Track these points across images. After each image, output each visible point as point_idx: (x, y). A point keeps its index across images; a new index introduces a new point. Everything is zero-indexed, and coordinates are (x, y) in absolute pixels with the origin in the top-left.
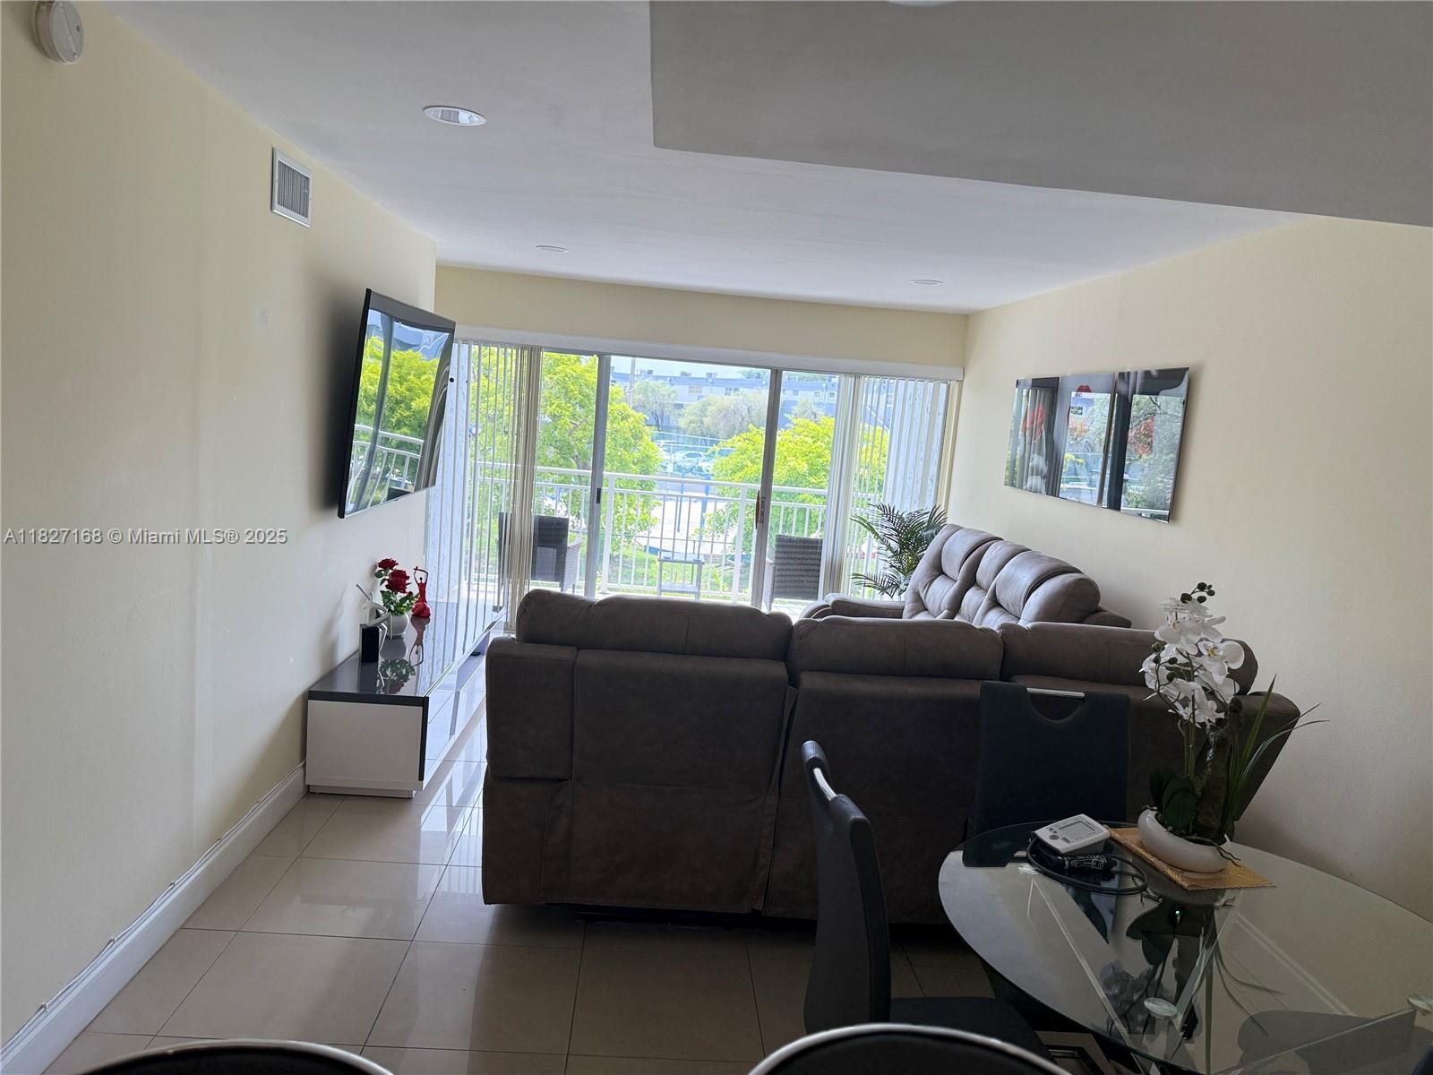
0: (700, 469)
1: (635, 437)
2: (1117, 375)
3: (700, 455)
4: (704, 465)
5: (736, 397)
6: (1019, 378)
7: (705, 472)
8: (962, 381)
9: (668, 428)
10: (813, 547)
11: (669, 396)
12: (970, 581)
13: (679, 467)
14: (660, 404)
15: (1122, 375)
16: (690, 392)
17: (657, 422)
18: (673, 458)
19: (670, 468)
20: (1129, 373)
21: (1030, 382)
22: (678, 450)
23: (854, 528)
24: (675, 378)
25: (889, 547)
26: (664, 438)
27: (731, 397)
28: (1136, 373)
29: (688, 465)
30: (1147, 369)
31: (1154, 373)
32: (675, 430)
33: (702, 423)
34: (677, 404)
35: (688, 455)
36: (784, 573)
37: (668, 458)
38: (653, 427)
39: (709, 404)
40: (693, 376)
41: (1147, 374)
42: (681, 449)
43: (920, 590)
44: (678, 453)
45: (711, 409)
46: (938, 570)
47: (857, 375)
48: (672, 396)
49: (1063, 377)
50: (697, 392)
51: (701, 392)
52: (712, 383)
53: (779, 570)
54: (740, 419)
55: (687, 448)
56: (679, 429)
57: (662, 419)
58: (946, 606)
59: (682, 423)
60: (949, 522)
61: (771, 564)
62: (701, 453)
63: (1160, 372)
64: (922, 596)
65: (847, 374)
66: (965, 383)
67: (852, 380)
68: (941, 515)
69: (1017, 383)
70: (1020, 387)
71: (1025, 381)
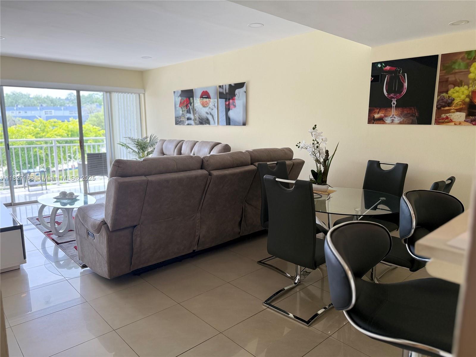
2: (218, 86)
6: (175, 91)
10: (103, 155)
15: (220, 86)
20: (223, 86)
21: (180, 92)
23: (118, 147)
28: (226, 85)
30: (230, 84)
31: (233, 85)
41: (230, 85)
47: (110, 93)
49: (195, 89)
53: (90, 166)
63: (235, 84)
65: (107, 92)
66: (146, 94)
67: (108, 94)
68: (155, 137)
69: (174, 92)
70: (176, 94)
71: (178, 92)
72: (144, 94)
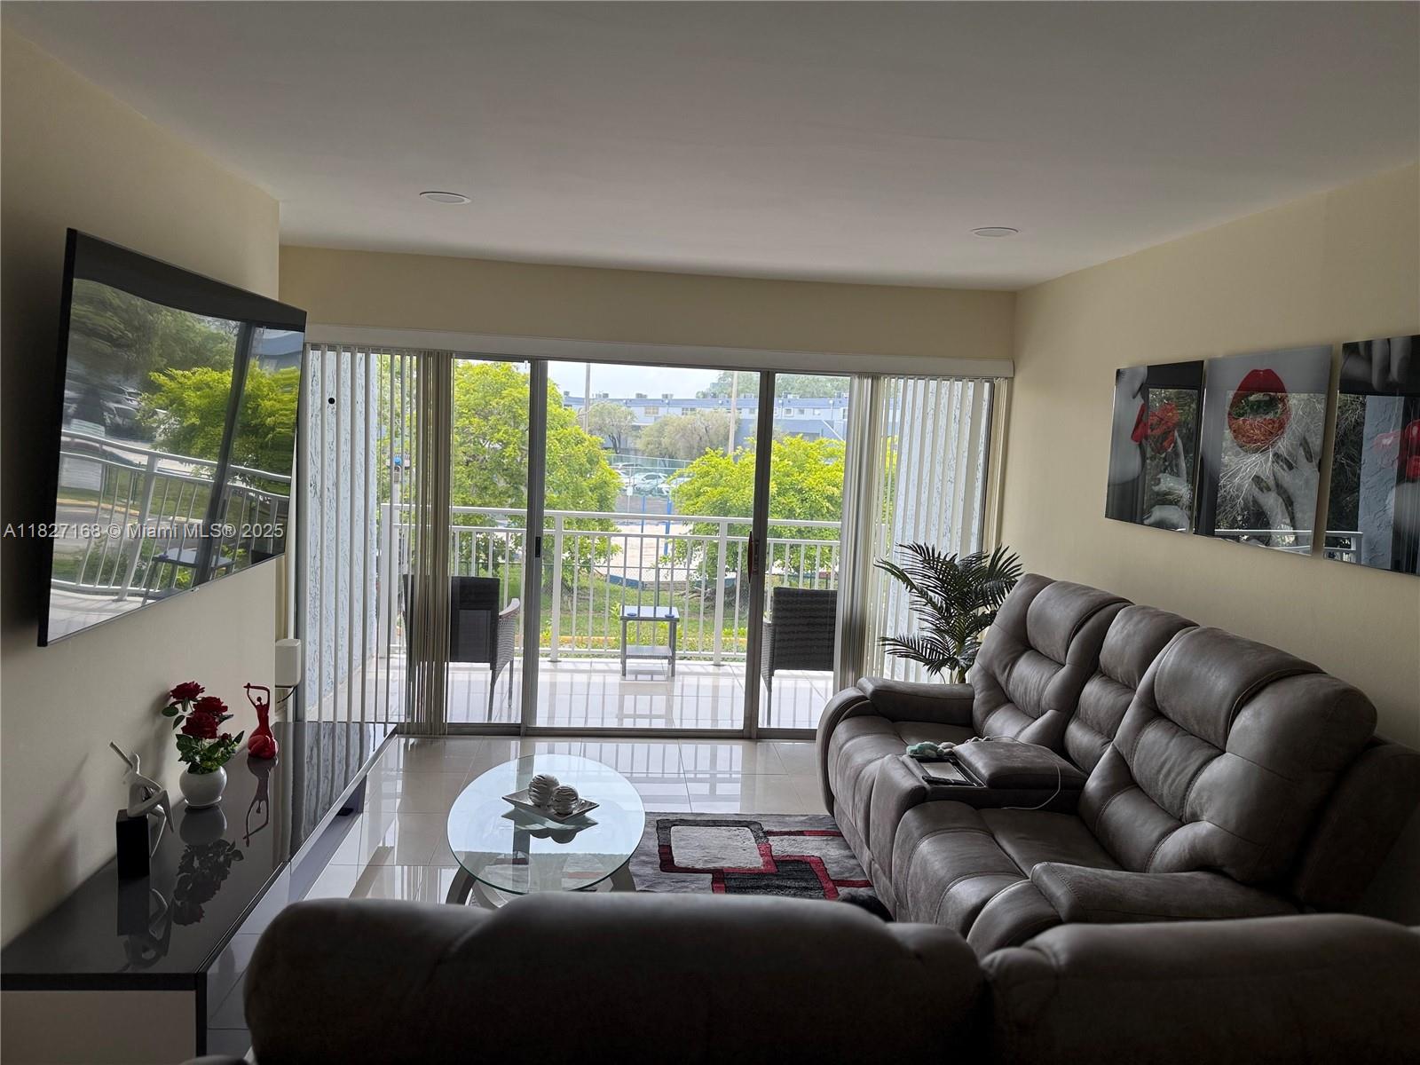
0: (660, 491)
1: (590, 461)
2: (1342, 347)
3: (660, 477)
4: (664, 487)
5: (693, 417)
6: (1122, 367)
7: (666, 494)
8: (1013, 378)
9: (627, 451)
10: (826, 601)
11: (626, 418)
12: (1089, 665)
13: (638, 489)
14: (618, 427)
15: (1350, 348)
16: (646, 413)
17: (615, 445)
18: (632, 481)
19: (630, 492)
21: (1144, 371)
22: (637, 472)
23: (881, 578)
24: (631, 400)
25: (930, 601)
26: (622, 461)
27: (688, 417)
29: (648, 487)
30: (1414, 334)
32: (633, 452)
33: (660, 444)
34: (635, 426)
35: (647, 478)
36: (786, 637)
37: (628, 480)
38: (611, 450)
39: (666, 425)
40: (649, 398)
42: (639, 471)
43: (998, 672)
44: (637, 476)
45: (668, 429)
46: (1020, 641)
47: (875, 377)
48: (629, 417)
49: (1211, 361)
50: (654, 413)
51: (657, 413)
52: (668, 404)
53: (781, 633)
54: (698, 438)
55: (646, 470)
56: (636, 451)
57: (619, 442)
58: (1053, 704)
59: (640, 444)
60: (1025, 570)
61: (769, 625)
62: (660, 474)
64: (1002, 679)
65: (862, 375)
66: (1017, 380)
67: (868, 382)
68: (1011, 559)
69: (1119, 373)
70: (1125, 379)
71: (1133, 370)
72: (1011, 380)
